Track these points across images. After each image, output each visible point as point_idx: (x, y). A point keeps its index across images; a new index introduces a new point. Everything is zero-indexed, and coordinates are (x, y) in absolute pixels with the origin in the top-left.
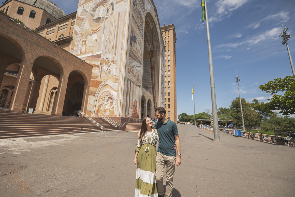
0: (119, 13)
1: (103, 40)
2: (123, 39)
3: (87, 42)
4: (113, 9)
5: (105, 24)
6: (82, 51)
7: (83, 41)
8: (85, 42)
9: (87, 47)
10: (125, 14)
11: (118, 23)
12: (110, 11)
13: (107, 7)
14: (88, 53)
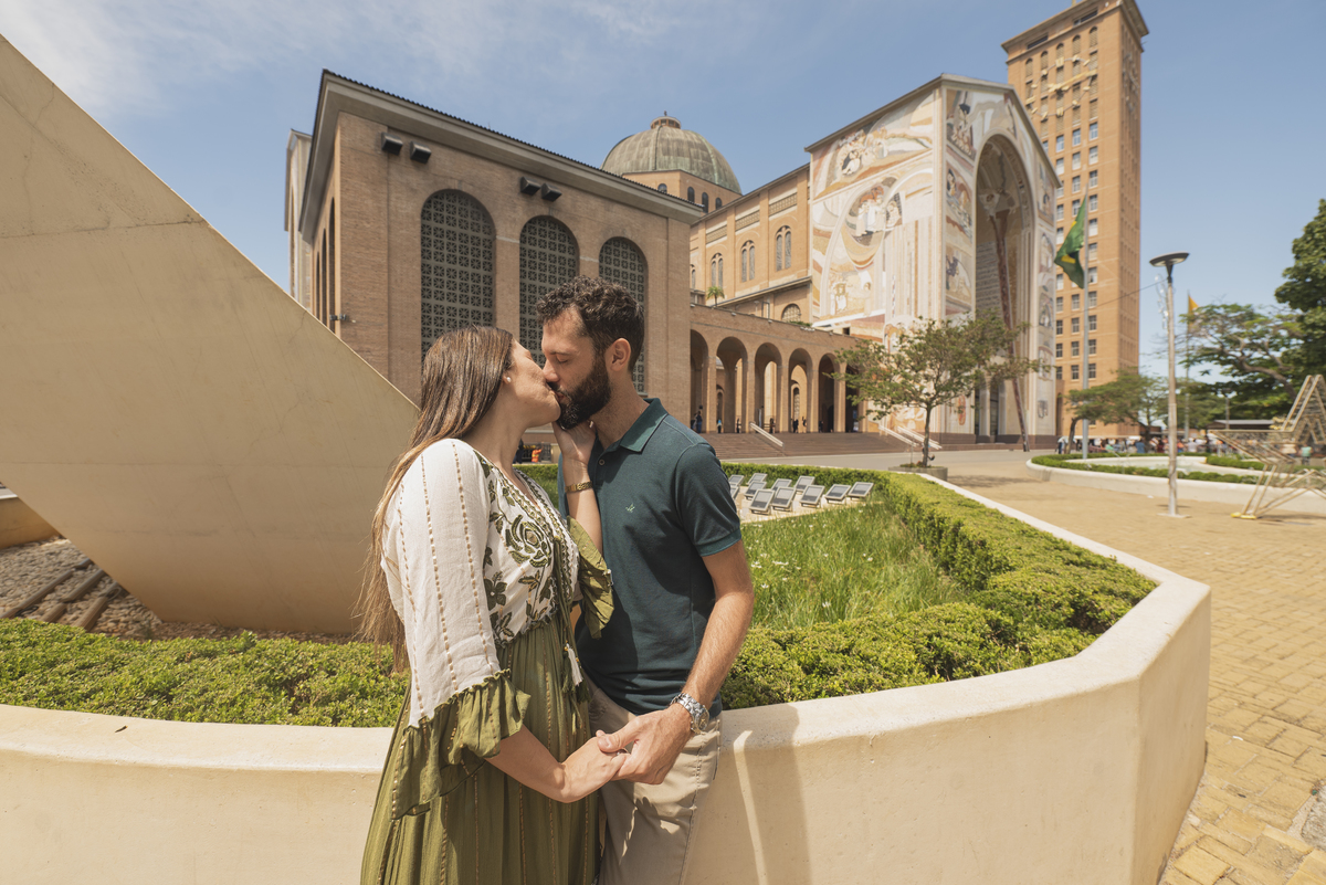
0: (917, 223)
1: (884, 284)
2: (930, 283)
3: (847, 289)
4: (900, 213)
5: (884, 248)
6: (839, 307)
7: (838, 286)
8: (844, 288)
9: (850, 300)
10: (930, 225)
11: (916, 247)
12: (894, 216)
13: (884, 205)
14: (853, 312)
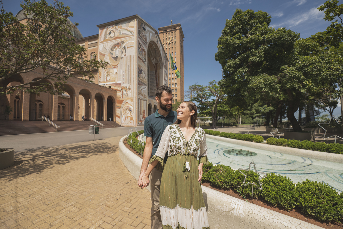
0: (130, 56)
1: (121, 73)
2: (134, 75)
3: (110, 74)
4: (126, 52)
5: (121, 62)
6: (108, 79)
7: (107, 72)
8: (109, 73)
9: (111, 77)
10: (134, 58)
11: (130, 63)
12: (124, 53)
13: (121, 49)
14: (112, 81)
